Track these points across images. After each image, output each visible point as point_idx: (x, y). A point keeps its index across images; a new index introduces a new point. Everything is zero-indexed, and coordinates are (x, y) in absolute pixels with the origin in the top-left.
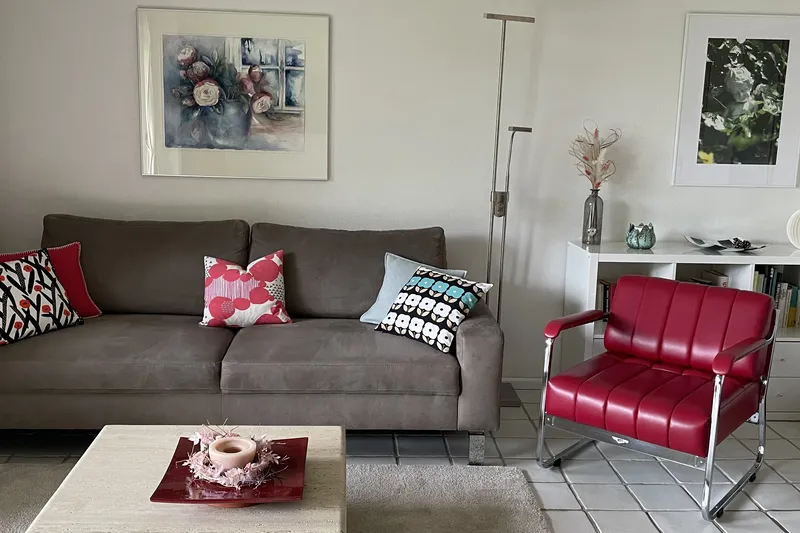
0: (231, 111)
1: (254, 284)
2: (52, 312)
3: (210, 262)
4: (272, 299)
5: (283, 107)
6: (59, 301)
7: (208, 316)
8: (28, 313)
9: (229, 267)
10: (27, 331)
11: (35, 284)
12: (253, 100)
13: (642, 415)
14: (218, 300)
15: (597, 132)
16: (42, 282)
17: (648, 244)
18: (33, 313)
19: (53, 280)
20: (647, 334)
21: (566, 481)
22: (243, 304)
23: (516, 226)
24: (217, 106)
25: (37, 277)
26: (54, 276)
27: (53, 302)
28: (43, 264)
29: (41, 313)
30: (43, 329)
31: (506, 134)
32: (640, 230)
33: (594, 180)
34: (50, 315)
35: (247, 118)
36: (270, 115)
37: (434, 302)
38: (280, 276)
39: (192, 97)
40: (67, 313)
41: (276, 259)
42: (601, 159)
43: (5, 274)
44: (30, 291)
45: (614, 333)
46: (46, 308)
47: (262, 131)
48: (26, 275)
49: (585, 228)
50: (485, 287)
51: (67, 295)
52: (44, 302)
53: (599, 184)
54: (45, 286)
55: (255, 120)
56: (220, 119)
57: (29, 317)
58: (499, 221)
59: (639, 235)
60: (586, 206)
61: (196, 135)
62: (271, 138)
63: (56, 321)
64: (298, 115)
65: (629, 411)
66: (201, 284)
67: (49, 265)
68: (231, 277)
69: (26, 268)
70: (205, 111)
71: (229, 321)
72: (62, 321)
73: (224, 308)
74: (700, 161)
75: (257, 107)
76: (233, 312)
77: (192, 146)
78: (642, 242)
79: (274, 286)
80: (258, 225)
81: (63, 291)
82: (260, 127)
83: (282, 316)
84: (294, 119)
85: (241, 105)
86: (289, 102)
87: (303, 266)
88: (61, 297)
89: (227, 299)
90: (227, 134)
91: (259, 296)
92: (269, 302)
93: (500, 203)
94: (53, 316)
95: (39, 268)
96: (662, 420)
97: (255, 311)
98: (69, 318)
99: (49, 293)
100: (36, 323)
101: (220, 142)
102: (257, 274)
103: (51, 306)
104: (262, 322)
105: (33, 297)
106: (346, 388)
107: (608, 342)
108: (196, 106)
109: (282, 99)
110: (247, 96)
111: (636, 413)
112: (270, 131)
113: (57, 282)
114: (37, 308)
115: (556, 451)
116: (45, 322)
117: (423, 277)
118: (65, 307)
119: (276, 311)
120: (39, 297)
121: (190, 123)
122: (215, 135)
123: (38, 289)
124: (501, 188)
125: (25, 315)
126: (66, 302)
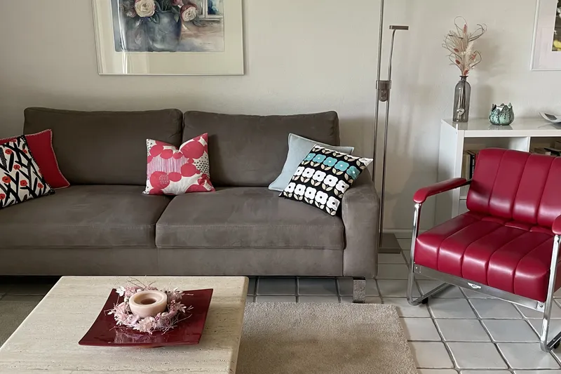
0: (165, 20)
1: (184, 161)
2: (28, 185)
3: (151, 143)
4: (198, 172)
5: (206, 15)
6: (33, 177)
7: (149, 187)
8: (9, 186)
9: (165, 148)
10: (9, 201)
11: (15, 164)
12: (182, 10)
13: (492, 266)
14: (156, 174)
15: (465, 27)
16: (20, 162)
17: (508, 121)
18: (13, 186)
19: (29, 160)
20: (502, 197)
21: (431, 316)
22: (176, 177)
23: (398, 109)
24: (154, 16)
25: (16, 159)
26: (30, 157)
27: (29, 177)
28: (21, 148)
29: (20, 186)
30: (22, 199)
31: (388, 32)
32: (501, 109)
33: (463, 68)
34: (27, 188)
35: (178, 25)
36: (197, 23)
37: (325, 174)
38: (205, 154)
39: (134, 10)
40: (40, 186)
41: (202, 141)
42: (469, 51)
44: (10, 170)
45: (475, 197)
46: (23, 183)
47: (190, 36)
48: (8, 157)
49: (455, 108)
50: (367, 161)
51: (40, 171)
52: (22, 178)
53: (467, 71)
54: (23, 165)
55: (184, 27)
56: (157, 27)
57: (10, 190)
58: (383, 105)
59: (500, 113)
60: (456, 90)
61: (139, 41)
62: (197, 42)
63: (32, 192)
64: (218, 22)
65: (482, 263)
66: (144, 161)
67: (26, 149)
68: (166, 155)
69: (8, 152)
70: (145, 21)
71: (165, 190)
72: (37, 192)
73: (161, 178)
74: (555, 49)
75: (186, 17)
76: (169, 183)
77: (136, 50)
78: (502, 120)
79: (201, 162)
80: (189, 113)
81: (37, 169)
82: (190, 33)
83: (207, 186)
84: (215, 25)
85: (172, 15)
86: (211, 11)
87: (224, 146)
88: (36, 173)
89: (164, 173)
90: (163, 40)
91: (188, 170)
92: (196, 175)
93: (384, 90)
94: (29, 189)
95: (18, 151)
96: (509, 271)
97: (185, 183)
98: (42, 189)
99: (25, 170)
100: (16, 195)
101: (158, 46)
102: (186, 153)
103: (28, 181)
104: (191, 191)
105: (13, 174)
106: (253, 244)
107: (470, 204)
108: (137, 17)
109: (205, 9)
110: (177, 8)
111: (487, 265)
112: (197, 36)
113: (33, 161)
114: (16, 182)
115: (425, 290)
116: (23, 193)
117: (317, 153)
118: (39, 181)
119: (201, 182)
120: (17, 174)
121: (133, 32)
122: (154, 40)
123: (17, 167)
124: (384, 78)
125: (7, 189)
126: (40, 178)
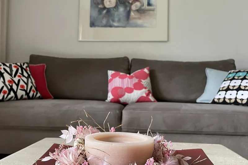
0: (121, 9)
1: (135, 80)
2: (25, 89)
3: (110, 73)
4: (145, 88)
5: (146, 6)
6: (30, 85)
7: (110, 97)
8: (11, 87)
9: (121, 74)
10: (10, 96)
11: (18, 74)
12: (132, 4)
14: (116, 89)
16: (22, 74)
18: (15, 87)
19: (29, 75)
22: (130, 90)
24: (115, 7)
25: (20, 71)
26: (29, 73)
27: (27, 84)
28: (24, 67)
29: (19, 88)
30: (19, 97)
34: (24, 90)
35: (128, 13)
36: (140, 11)
38: (149, 78)
39: (103, 4)
40: (34, 91)
41: (146, 70)
43: (2, 67)
44: (15, 76)
46: (22, 86)
47: (135, 18)
48: (14, 70)
51: (35, 83)
52: (22, 83)
54: (24, 76)
55: (132, 14)
56: (116, 13)
57: (11, 89)
61: (104, 22)
62: (139, 22)
63: (27, 94)
64: (153, 10)
66: (106, 82)
67: (28, 69)
68: (122, 78)
69: (15, 67)
70: (109, 10)
71: (122, 100)
72: (31, 95)
73: (119, 92)
75: (134, 7)
76: (124, 95)
77: (102, 26)
79: (146, 82)
80: (134, 60)
81: (33, 81)
82: (136, 16)
83: (151, 98)
84: (151, 12)
85: (126, 7)
86: (149, 4)
87: (160, 76)
88: (32, 83)
89: (121, 88)
90: (119, 21)
91: (138, 86)
92: (144, 90)
94: (26, 91)
95: (22, 68)
97: (137, 94)
98: (35, 94)
99: (25, 80)
100: (15, 93)
101: (116, 24)
103: (25, 86)
104: (140, 100)
105: (16, 79)
108: (105, 8)
109: (146, 3)
110: (129, 3)
112: (139, 19)
113: (31, 76)
114: (17, 85)
116: (20, 93)
118: (33, 88)
119: (148, 95)
120: (19, 81)
121: (102, 16)
122: (113, 21)
123: (19, 76)
125: (9, 87)
126: (34, 86)
